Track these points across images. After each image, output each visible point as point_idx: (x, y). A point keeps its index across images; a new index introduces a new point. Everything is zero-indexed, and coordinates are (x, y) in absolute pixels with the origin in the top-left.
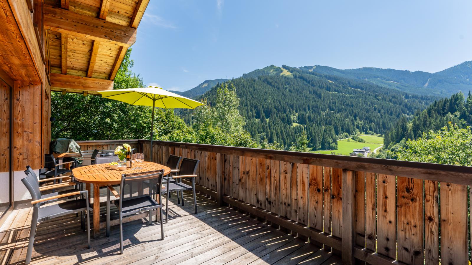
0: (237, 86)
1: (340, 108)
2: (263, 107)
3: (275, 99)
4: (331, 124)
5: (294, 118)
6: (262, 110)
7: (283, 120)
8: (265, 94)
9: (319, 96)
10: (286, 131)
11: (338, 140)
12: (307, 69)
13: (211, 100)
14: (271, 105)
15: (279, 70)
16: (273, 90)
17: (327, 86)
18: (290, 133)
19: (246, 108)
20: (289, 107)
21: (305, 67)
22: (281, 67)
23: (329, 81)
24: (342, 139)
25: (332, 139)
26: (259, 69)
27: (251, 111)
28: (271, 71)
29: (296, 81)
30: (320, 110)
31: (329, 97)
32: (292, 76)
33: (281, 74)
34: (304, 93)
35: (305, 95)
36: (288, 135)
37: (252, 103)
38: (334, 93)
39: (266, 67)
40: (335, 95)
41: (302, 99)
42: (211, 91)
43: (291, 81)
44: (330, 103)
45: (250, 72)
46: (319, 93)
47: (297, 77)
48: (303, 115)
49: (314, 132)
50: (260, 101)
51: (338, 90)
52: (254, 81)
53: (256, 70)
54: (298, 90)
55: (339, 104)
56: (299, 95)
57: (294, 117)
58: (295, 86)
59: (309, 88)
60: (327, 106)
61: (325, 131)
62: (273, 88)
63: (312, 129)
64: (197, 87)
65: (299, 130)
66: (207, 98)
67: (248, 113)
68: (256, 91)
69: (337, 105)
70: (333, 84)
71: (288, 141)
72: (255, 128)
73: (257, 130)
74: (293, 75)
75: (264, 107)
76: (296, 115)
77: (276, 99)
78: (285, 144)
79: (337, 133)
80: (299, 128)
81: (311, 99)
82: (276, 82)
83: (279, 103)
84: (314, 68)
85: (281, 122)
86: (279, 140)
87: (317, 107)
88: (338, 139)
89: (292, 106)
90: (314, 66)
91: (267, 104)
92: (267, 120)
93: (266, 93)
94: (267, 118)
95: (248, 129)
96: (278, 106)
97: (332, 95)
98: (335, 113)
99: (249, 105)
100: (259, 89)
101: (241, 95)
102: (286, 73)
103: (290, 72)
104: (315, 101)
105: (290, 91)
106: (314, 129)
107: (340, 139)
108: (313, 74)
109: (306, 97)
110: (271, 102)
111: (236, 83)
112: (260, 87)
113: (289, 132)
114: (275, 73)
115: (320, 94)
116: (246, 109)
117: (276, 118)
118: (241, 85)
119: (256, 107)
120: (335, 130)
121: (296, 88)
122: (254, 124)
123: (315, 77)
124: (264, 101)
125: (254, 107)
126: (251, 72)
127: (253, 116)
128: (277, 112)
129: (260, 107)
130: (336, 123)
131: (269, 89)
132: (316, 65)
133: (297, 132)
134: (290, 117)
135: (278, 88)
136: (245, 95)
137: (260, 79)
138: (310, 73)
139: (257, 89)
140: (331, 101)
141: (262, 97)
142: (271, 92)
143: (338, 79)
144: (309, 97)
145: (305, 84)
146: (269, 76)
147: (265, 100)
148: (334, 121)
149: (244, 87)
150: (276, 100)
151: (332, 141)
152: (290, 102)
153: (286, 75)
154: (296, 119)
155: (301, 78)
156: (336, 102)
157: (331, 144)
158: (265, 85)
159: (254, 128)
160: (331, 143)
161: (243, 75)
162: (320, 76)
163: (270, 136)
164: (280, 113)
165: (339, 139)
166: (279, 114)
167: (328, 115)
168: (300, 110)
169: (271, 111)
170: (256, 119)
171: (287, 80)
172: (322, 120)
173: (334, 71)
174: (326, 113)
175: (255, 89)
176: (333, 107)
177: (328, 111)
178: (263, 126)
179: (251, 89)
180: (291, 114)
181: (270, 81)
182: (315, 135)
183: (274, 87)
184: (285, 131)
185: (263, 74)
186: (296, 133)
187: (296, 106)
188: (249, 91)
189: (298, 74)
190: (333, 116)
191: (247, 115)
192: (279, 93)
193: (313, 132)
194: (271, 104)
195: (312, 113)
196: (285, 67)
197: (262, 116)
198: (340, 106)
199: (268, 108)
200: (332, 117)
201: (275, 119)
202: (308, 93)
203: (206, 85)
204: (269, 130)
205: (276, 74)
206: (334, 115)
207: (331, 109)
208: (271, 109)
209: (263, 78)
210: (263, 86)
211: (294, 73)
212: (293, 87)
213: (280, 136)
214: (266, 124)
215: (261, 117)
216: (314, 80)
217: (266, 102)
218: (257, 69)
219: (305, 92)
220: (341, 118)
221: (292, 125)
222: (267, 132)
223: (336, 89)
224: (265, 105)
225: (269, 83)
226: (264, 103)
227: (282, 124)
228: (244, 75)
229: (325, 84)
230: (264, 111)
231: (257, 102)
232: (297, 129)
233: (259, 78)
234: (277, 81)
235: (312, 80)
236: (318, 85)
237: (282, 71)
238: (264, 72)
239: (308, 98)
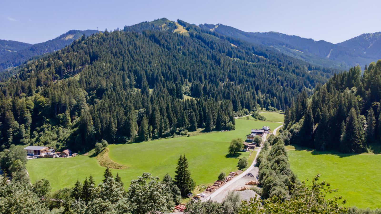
0: (111, 41)
1: (241, 78)
2: (146, 72)
3: (163, 63)
4: (229, 98)
5: (186, 89)
6: (145, 76)
7: (171, 92)
8: (150, 56)
9: (218, 62)
10: (174, 106)
11: (235, 118)
12: (208, 28)
13: (70, 59)
14: (157, 71)
15: (172, 25)
16: (162, 51)
17: (229, 50)
18: (179, 109)
19: (122, 73)
20: (180, 74)
21: (206, 24)
22: (176, 21)
23: (231, 44)
24: (241, 116)
25: (229, 116)
26: (146, 22)
27: (129, 77)
28: (163, 26)
29: (192, 41)
30: (218, 80)
31: (229, 64)
32: (188, 35)
33: (175, 31)
34: (201, 57)
35: (201, 60)
36: (175, 112)
37: (131, 67)
38: (235, 59)
39: (156, 19)
40: (236, 62)
41: (198, 64)
42: (72, 47)
43: (186, 41)
44: (230, 71)
45: (135, 24)
46: (218, 58)
47: (194, 36)
48: (197, 85)
49: (208, 108)
50: (142, 65)
51: (241, 56)
52: (137, 37)
53: (142, 23)
54: (193, 54)
55: (240, 73)
56: (194, 60)
57: (186, 87)
58: (190, 47)
59: (207, 52)
60: (226, 75)
61: (221, 107)
62: (163, 48)
63: (205, 104)
65: (189, 105)
66: (65, 55)
67: (124, 80)
68: (138, 51)
69: (238, 74)
70: (235, 48)
71: (174, 120)
72: (131, 102)
73: (134, 104)
74: (189, 33)
75: (148, 73)
76: (189, 86)
77: (164, 62)
78: (170, 124)
79: (235, 109)
80: (190, 103)
81: (208, 65)
82: (166, 41)
83: (168, 69)
84: (216, 27)
85: (168, 93)
86: (164, 119)
87: (215, 76)
88: (236, 117)
89: (184, 74)
90: (216, 25)
91: (153, 69)
92: (151, 91)
93: (152, 54)
94: (151, 88)
95: (121, 104)
96: (167, 73)
97: (233, 62)
98: (236, 85)
99: (126, 69)
100: (142, 47)
101: (116, 55)
102: (181, 30)
103: (186, 29)
104: (213, 69)
105: (184, 54)
106: (209, 104)
107: (239, 116)
108: (214, 34)
109: (202, 63)
110: (158, 67)
111: (110, 38)
112: (144, 46)
113: (176, 107)
114: (168, 28)
115: (220, 59)
116: (122, 74)
117: (163, 89)
118: (118, 40)
119: (136, 73)
120: (233, 105)
121: (191, 49)
122: (129, 96)
123: (215, 38)
124: (148, 65)
125: (134, 73)
126: (136, 25)
127: (131, 84)
128: (165, 81)
129: (142, 73)
130: (234, 96)
131: (156, 49)
132: (218, 24)
133: (188, 108)
134: (180, 87)
135: (169, 49)
136: (122, 55)
137: (146, 35)
138: (210, 33)
139: (139, 48)
140: (232, 69)
141: (146, 59)
142: (159, 53)
143: (241, 43)
144: (206, 62)
145: (202, 46)
146: (157, 32)
147: (149, 63)
148: (233, 94)
149: (121, 43)
150: (165, 64)
151: (229, 119)
152: (182, 68)
153: (181, 33)
154: (188, 90)
155: (199, 37)
156: (237, 71)
157: (228, 123)
158: (151, 43)
159: (129, 102)
160: (227, 122)
161: (125, 27)
162: (222, 37)
163: (151, 112)
164: (168, 82)
165: (237, 116)
166: (166, 83)
167: (227, 86)
168: (195, 80)
169: (157, 79)
170: (136, 89)
171: (181, 39)
172: (219, 92)
173: (238, 33)
174: (224, 85)
175: (137, 48)
176: (233, 77)
177: (227, 81)
178: (143, 99)
179: (131, 47)
180: (182, 84)
181: (159, 38)
182: (209, 111)
183: (164, 47)
184: (171, 107)
186: (185, 109)
187: (189, 73)
188: (128, 50)
189: (195, 33)
190: (232, 88)
191: (121, 84)
192: (169, 55)
193: (207, 108)
194: (158, 70)
195: (209, 83)
196: (180, 22)
197: (144, 85)
198: (242, 75)
199: (153, 75)
200: (231, 89)
201: (160, 90)
202: (206, 57)
203: (70, 37)
204: (150, 106)
205: (168, 30)
206: (234, 87)
207: (231, 79)
208: (157, 76)
209: (149, 33)
210: (149, 44)
211: (191, 31)
212: (187, 49)
213: (165, 113)
214: (148, 97)
215: (143, 86)
216: (213, 42)
217: (151, 67)
218: (145, 21)
219: (202, 56)
220: (241, 90)
221: (181, 98)
222: (147, 108)
223: (239, 54)
224: (149, 71)
225: (157, 42)
226: (149, 67)
227: (169, 97)
228: (126, 28)
229: (225, 48)
231: (138, 65)
232: (187, 103)
233: (144, 33)
234: (168, 40)
235: (212, 42)
236: (219, 48)
237: (176, 28)
238: (154, 26)
239: (205, 64)
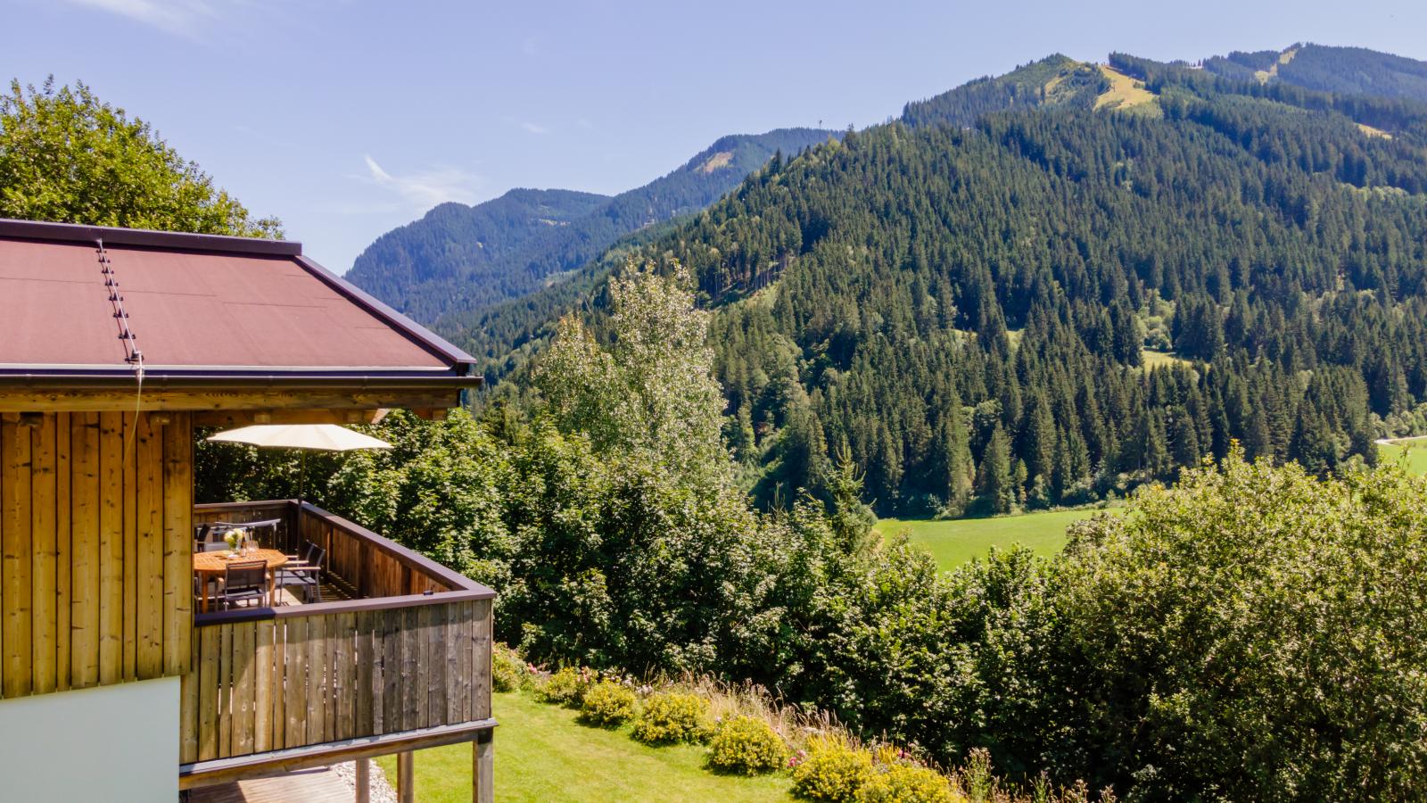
0: (869, 168)
1: (1411, 273)
2: (995, 270)
3: (1056, 233)
4: (1346, 359)
5: (1151, 326)
6: (992, 285)
7: (1091, 338)
8: (1007, 209)
9: (1298, 214)
10: (1107, 392)
11: (1381, 442)
12: (1247, 70)
13: (741, 237)
14: (1035, 264)
15: (1091, 82)
16: (1053, 187)
17: (1347, 159)
18: (1126, 403)
19: (909, 276)
20: (1128, 272)
21: (1235, 57)
22: (1102, 60)
23: (1364, 128)
24: (1408, 434)
25: (1350, 434)
26: (984, 79)
27: (933, 290)
28: (1049, 87)
29: (1174, 134)
30: (1295, 286)
31: (1351, 215)
32: (1157, 113)
33: (1101, 101)
34: (1214, 196)
35: (1215, 208)
36: (1113, 414)
37: (942, 255)
38: (1381, 191)
39: (1023, 63)
40: (1386, 203)
41: (1202, 227)
42: (741, 195)
43: (1149, 136)
44: (1354, 247)
45: (941, 92)
46: (1294, 194)
47: (1185, 113)
48: (1200, 310)
49: (1251, 401)
50: (981, 244)
51: (1410, 174)
52: (957, 142)
53: (969, 84)
54: (1180, 186)
55: (1406, 251)
56: (1185, 209)
57: (1151, 321)
58: (1167, 162)
59: (1242, 173)
60: (1336, 261)
61: (1312, 393)
62: (1053, 176)
63: (1240, 384)
64: (681, 171)
65: (1170, 388)
66: (723, 227)
67: (917, 302)
68: (963, 194)
69: (1393, 256)
70: (1383, 144)
71: (1110, 442)
72: (947, 376)
73: (958, 385)
74: (1163, 105)
75: (1002, 273)
76: (1162, 313)
77: (1062, 229)
78: (1094, 459)
79: (1380, 403)
80: (1172, 380)
81: (1249, 229)
82: (1068, 146)
83: (1076, 252)
84: (1284, 60)
85: (1083, 345)
86: (1068, 438)
87: (1279, 270)
88: (1385, 437)
89: (1144, 269)
90: (1285, 51)
91: (1018, 257)
92: (1013, 338)
93: (1014, 200)
94: (1012, 327)
95: (915, 384)
96: (1074, 269)
97: (1369, 205)
98: (1382, 303)
99: (924, 262)
100: (978, 179)
101: (887, 214)
102: (1128, 95)
103: (1147, 88)
104: (1271, 241)
105: (1140, 190)
106: (1253, 383)
107: (1399, 434)
108: (1274, 93)
109: (1222, 220)
110: (1039, 248)
111: (866, 155)
112: (984, 173)
113: (1117, 398)
114: (1070, 94)
115: (1303, 200)
116: (911, 281)
117: (1059, 327)
118: (890, 161)
119: (957, 274)
120: (1371, 389)
121: (1170, 173)
122: (942, 355)
123: (1282, 112)
124: (1001, 243)
125: (951, 274)
126: (946, 96)
127: (940, 315)
128: (1066, 300)
129: (981, 272)
130: (1376, 351)
131: (1030, 180)
132: (1297, 46)
133: (1163, 400)
134: (1129, 321)
135: (1078, 176)
136: (907, 213)
137: (988, 132)
138: (1256, 91)
139: (968, 184)
140: (1362, 237)
141: (991, 221)
142: (1039, 196)
143: (1414, 118)
144: (1237, 217)
145: (1217, 152)
146: (1031, 115)
147: (1006, 235)
148: (1370, 342)
149: (904, 172)
150: (1065, 237)
151: (1349, 444)
152: (1135, 246)
153: (1124, 106)
154: (1161, 332)
155: (1204, 118)
156: (1391, 241)
157: (1344, 460)
158: (1009, 159)
159: (940, 376)
160: (1341, 455)
161: (906, 109)
162: (1315, 103)
163: (1019, 414)
164: (1079, 302)
165: (1390, 433)
166: (1074, 308)
167: (1343, 312)
168: (1188, 289)
169: (1034, 292)
170: (959, 333)
171: (1127, 133)
172: (1299, 334)
173: (1397, 75)
174: (1325, 305)
175: (958, 183)
176: (1370, 269)
177: (1340, 286)
178: (990, 366)
179: (939, 184)
180: (1137, 309)
181: (1039, 140)
182: (1255, 412)
183: (1058, 172)
184: (1096, 395)
185: (1005, 102)
186: (1152, 402)
187: (1165, 264)
188: (929, 194)
189: (1187, 100)
190: (1366, 318)
191: (910, 315)
192: (1081, 198)
193: (1245, 400)
194: (1037, 258)
195: (1251, 300)
196: (1121, 64)
197: (988, 318)
198: (1413, 261)
199: (1019, 279)
200: (1359, 322)
201: (1051, 335)
202: (1238, 196)
203: (721, 161)
204: (1016, 389)
205: (1073, 102)
206: (1373, 312)
207: (1359, 279)
208: (1035, 283)
209: (999, 126)
210: (1001, 166)
211: (1169, 93)
212: (1153, 169)
213: (1074, 419)
214: (1005, 358)
215: (984, 322)
216: (1273, 129)
217: (1010, 249)
218: (979, 77)
219: (1221, 194)
220: (1410, 325)
221: (1135, 361)
222: (1006, 399)
223: (1400, 169)
224: (1003, 265)
225: (1034, 153)
226: (1003, 251)
227: (1087, 358)
228: (912, 114)
229: (1332, 148)
230: (997, 291)
231: (966, 246)
232: (1160, 382)
233: (983, 126)
234: (1076, 142)
235: (1264, 130)
236: (1299, 152)
237: (1103, 87)
238: (1013, 92)
239: (1234, 223)
